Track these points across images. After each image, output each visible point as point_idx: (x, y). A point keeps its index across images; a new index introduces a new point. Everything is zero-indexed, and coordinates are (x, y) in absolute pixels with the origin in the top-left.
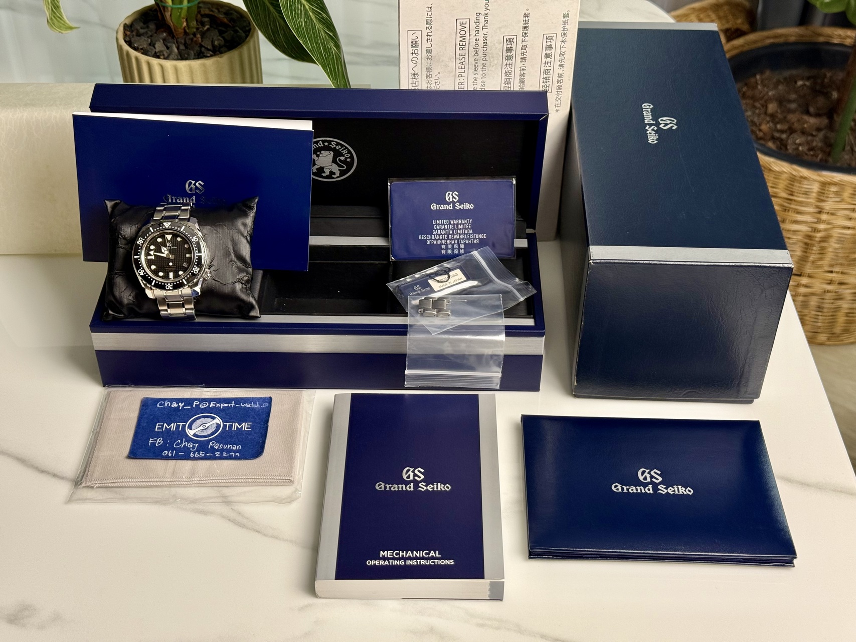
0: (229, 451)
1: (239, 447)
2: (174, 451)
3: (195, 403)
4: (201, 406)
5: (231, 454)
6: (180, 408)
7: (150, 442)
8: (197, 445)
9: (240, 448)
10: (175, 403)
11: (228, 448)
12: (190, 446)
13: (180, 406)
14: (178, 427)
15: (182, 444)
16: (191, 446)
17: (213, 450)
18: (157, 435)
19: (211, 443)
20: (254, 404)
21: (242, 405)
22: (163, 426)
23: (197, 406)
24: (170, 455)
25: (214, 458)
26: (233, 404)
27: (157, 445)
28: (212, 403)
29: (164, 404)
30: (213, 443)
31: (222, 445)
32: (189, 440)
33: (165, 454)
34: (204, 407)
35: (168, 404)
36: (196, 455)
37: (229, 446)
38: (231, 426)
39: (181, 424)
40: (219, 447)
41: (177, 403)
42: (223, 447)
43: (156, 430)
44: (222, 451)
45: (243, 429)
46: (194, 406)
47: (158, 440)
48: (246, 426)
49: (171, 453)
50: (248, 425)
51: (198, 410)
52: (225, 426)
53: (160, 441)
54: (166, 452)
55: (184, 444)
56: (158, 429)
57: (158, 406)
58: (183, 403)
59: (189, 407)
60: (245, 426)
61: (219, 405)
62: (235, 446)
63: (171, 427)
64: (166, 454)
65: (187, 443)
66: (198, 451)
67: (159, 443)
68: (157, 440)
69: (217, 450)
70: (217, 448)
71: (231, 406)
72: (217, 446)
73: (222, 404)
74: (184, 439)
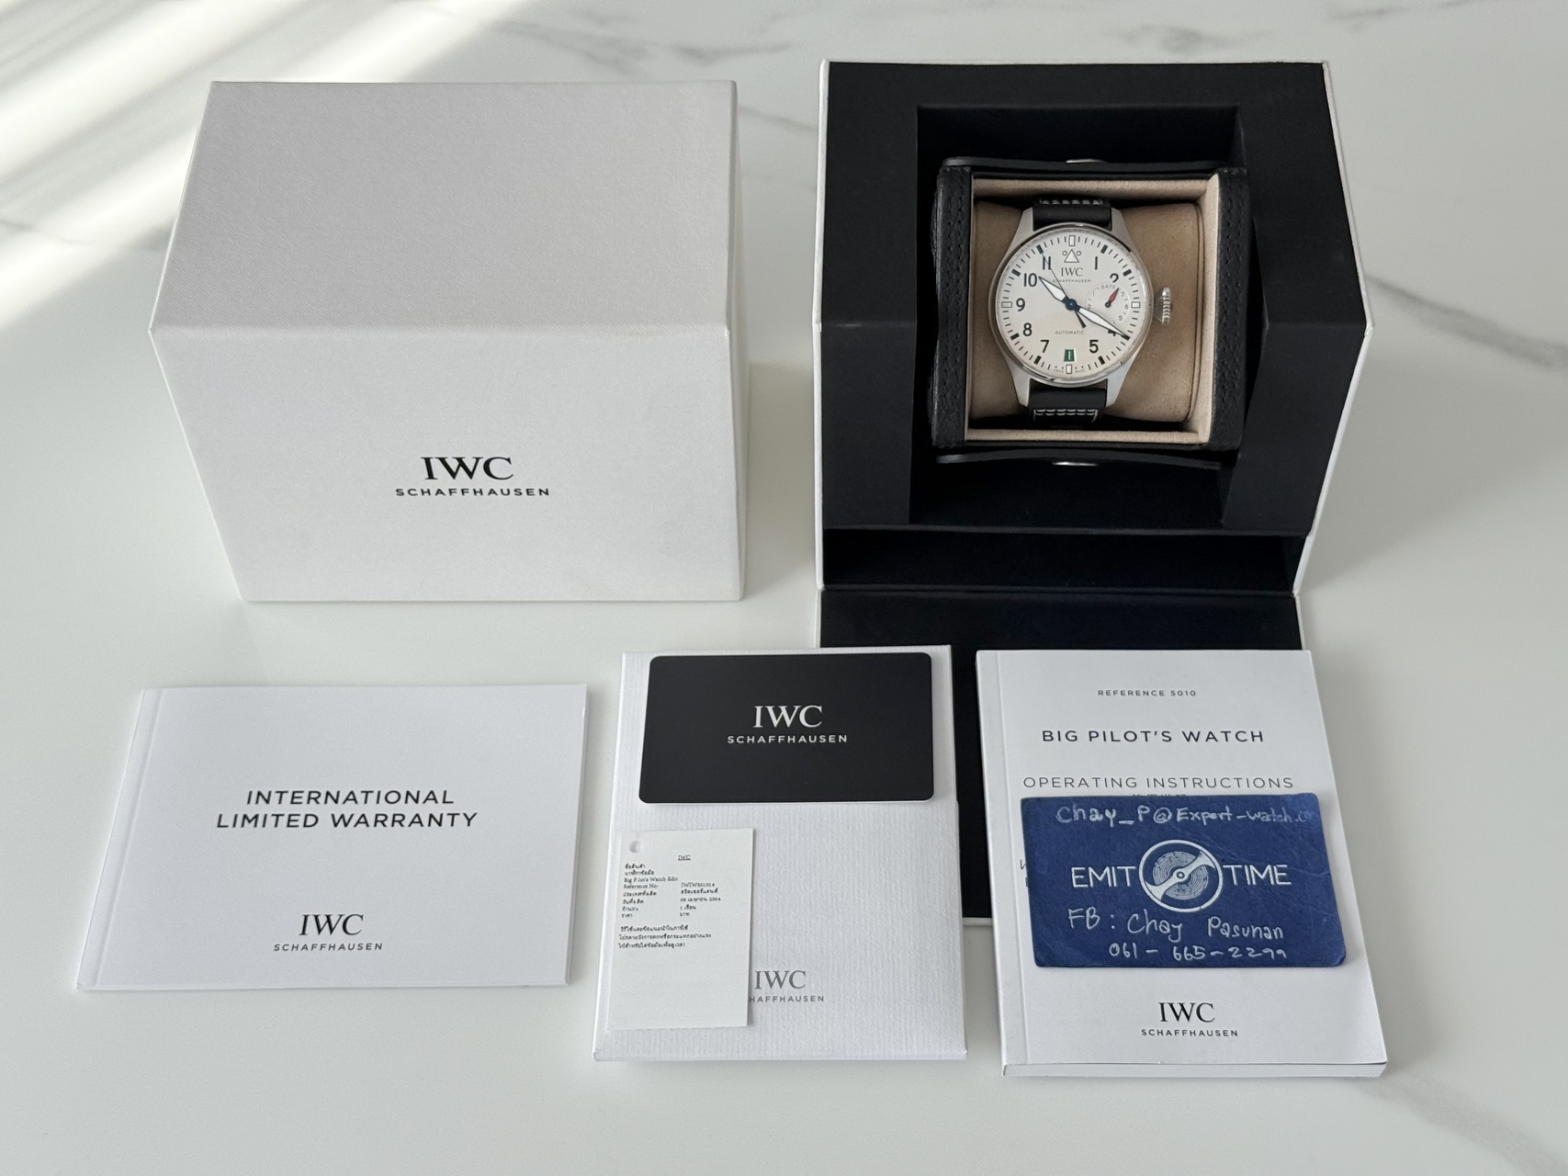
0: (1260, 944)
1: (1278, 932)
2: (1134, 945)
3: (1140, 812)
4: (1160, 820)
5: (1266, 951)
6: (1112, 825)
7: (1071, 918)
8: (1179, 927)
9: (1282, 936)
10: (1096, 810)
11: (1254, 936)
12: (1164, 929)
13: (1109, 819)
14: (1121, 875)
15: (1145, 925)
16: (1168, 930)
17: (1219, 941)
18: (1082, 898)
19: (1210, 921)
20: (1277, 814)
21: (1250, 817)
22: (1085, 873)
23: (1148, 818)
24: (1127, 954)
25: (1227, 962)
26: (1229, 814)
27: (1089, 928)
28: (1179, 810)
29: (1071, 815)
30: (1215, 922)
31: (1236, 927)
32: (1158, 913)
33: (1114, 951)
34: (1164, 821)
35: (1081, 814)
36: (1186, 956)
37: (1254, 930)
38: (1241, 873)
39: (1127, 868)
40: (1232, 932)
41: (1102, 812)
42: (1240, 932)
43: (1075, 886)
44: (1242, 943)
45: (1272, 883)
46: (1141, 818)
47: (1088, 912)
48: (1277, 874)
49: (1130, 949)
50: (1280, 870)
51: (1152, 832)
52: (1227, 873)
53: (1091, 914)
54: (1115, 945)
55: (1149, 925)
56: (1078, 881)
57: (1059, 818)
58: (1114, 811)
59: (1131, 822)
60: (1274, 874)
61: (1196, 815)
62: (1266, 928)
63: (1106, 877)
64: (1118, 949)
65: (1154, 921)
66: (1188, 942)
67: (1092, 921)
68: (1085, 914)
69: (1232, 942)
70: (1227, 934)
71: (1226, 817)
72: (1226, 928)
73: (1203, 814)
74: (1145, 911)
